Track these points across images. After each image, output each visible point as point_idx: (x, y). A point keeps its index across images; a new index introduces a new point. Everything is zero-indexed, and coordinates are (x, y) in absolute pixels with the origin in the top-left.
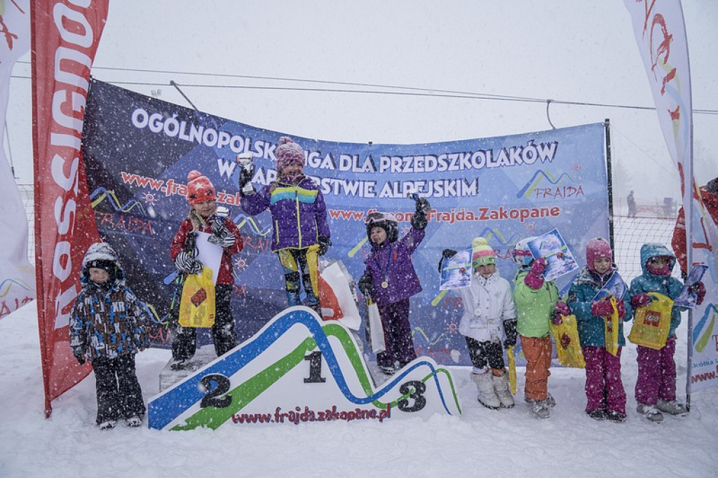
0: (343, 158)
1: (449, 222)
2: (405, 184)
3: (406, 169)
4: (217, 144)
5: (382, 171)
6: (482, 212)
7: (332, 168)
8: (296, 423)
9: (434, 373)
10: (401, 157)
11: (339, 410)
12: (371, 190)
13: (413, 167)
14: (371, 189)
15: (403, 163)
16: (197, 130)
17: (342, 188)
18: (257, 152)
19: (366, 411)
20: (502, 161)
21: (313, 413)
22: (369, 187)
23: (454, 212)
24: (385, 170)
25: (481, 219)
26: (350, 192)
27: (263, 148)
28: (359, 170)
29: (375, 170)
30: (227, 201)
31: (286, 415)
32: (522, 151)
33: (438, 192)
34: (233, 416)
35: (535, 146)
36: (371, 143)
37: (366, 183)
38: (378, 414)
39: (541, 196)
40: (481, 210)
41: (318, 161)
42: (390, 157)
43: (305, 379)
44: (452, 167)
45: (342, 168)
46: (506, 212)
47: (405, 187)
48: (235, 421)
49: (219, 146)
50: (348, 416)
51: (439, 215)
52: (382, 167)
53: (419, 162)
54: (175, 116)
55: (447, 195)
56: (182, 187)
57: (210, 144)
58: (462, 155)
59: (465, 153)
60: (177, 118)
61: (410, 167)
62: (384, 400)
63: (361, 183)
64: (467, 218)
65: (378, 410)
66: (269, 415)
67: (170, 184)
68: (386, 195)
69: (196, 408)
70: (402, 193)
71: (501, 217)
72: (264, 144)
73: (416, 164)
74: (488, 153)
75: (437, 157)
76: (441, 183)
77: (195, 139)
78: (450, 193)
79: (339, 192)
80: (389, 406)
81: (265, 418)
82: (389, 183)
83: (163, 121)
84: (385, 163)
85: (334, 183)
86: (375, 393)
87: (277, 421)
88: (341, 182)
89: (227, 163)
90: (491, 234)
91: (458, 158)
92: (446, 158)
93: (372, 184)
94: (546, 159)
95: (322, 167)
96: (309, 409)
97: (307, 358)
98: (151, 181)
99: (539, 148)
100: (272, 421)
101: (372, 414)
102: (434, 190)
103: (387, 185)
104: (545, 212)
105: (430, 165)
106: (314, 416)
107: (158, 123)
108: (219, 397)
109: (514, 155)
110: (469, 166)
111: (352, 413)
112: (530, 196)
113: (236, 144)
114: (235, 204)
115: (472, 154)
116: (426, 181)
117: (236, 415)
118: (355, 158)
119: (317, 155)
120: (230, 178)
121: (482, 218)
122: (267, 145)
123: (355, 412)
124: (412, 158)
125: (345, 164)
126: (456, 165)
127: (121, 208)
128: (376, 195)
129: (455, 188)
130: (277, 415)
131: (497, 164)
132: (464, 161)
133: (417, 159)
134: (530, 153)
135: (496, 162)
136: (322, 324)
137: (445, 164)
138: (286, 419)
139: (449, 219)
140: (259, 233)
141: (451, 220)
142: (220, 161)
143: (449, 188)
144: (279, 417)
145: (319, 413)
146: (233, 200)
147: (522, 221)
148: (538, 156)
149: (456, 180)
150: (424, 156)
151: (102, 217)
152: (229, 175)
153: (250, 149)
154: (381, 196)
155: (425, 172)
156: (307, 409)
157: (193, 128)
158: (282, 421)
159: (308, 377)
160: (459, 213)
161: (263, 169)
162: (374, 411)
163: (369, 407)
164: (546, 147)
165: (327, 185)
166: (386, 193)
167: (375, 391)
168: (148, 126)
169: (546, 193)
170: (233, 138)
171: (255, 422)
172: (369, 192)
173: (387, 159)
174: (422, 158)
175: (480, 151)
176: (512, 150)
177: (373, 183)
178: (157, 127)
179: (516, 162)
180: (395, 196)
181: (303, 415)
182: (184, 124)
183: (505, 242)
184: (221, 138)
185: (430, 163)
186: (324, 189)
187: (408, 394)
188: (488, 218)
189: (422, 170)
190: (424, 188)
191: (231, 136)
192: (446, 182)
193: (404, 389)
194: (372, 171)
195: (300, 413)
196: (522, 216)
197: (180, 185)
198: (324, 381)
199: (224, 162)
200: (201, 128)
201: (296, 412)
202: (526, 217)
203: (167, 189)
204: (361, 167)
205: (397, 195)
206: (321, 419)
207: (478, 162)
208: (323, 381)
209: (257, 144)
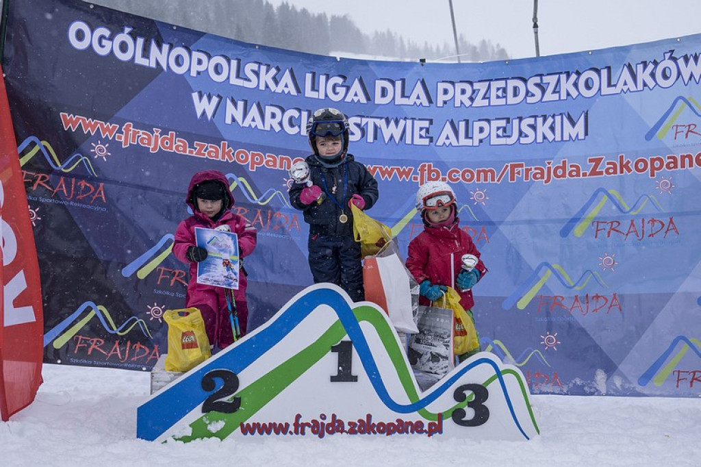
0: (380, 84)
1: (544, 180)
2: (477, 125)
3: (479, 102)
4: (189, 70)
5: (440, 104)
6: (594, 163)
7: (363, 100)
8: (321, 436)
9: (499, 374)
10: (471, 83)
11: (375, 421)
12: (423, 133)
13: (489, 98)
14: (424, 130)
15: (474, 91)
16: (161, 50)
17: (379, 130)
18: (249, 80)
19: (410, 423)
20: (625, 84)
21: (341, 423)
22: (421, 129)
23: (550, 165)
24: (445, 102)
25: (589, 175)
26: (392, 137)
27: (257, 73)
28: (405, 101)
29: (430, 101)
30: (209, 154)
31: (308, 425)
32: (656, 67)
33: (526, 136)
34: (242, 425)
35: (675, 60)
36: (423, 61)
37: (415, 121)
38: (426, 428)
39: (681, 136)
40: (591, 161)
41: (342, 91)
42: (453, 83)
43: (332, 377)
44: (549, 96)
45: (379, 100)
46: (628, 162)
47: (476, 130)
48: (244, 432)
49: (193, 73)
50: (387, 429)
51: (528, 170)
52: (441, 98)
53: (498, 89)
54: (127, 30)
55: (540, 139)
56: (143, 133)
57: (180, 71)
58: (563, 77)
59: (568, 75)
60: (130, 34)
61: (484, 98)
62: (433, 408)
63: (409, 122)
64: (570, 174)
65: (426, 422)
66: (287, 425)
67: (127, 130)
68: (447, 142)
69: (196, 413)
70: (472, 138)
71: (622, 172)
72: (259, 67)
73: (493, 93)
74: (604, 73)
75: (525, 81)
76: (531, 121)
77: (158, 63)
78: (545, 137)
79: (375, 138)
80: (440, 417)
81: (281, 429)
82: (452, 123)
83: (111, 38)
84: (446, 92)
85: (367, 123)
86: (420, 399)
87: (296, 432)
88: (378, 122)
89: (205, 98)
90: (606, 198)
91: (559, 80)
92: (539, 81)
93: (426, 124)
94: (690, 79)
95: (348, 99)
96: (337, 419)
97: (334, 349)
98: (101, 125)
99: (681, 62)
100: (291, 433)
101: (417, 428)
102: (521, 133)
103: (448, 125)
104: (687, 160)
105: (515, 95)
106: (343, 427)
107: (104, 42)
108: (225, 399)
109: (644, 75)
110: (574, 93)
111: (392, 424)
112: (665, 136)
113: (218, 68)
114: (220, 158)
115: (578, 74)
116: (508, 120)
117: (245, 423)
118: (398, 84)
119: (340, 81)
120: (211, 119)
121: (594, 173)
122: (263, 68)
123: (396, 424)
124: (488, 83)
125: (384, 92)
126: (554, 92)
127: (60, 167)
128: (431, 140)
129: (552, 128)
130: (296, 424)
131: (617, 90)
132: (567, 85)
133: (495, 85)
134: (667, 70)
135: (615, 86)
136: (353, 305)
137: (537, 91)
138: (308, 430)
139: (542, 177)
140: (257, 201)
141: (546, 179)
142: (195, 96)
143: (543, 129)
144: (300, 428)
145: (350, 424)
146: (217, 152)
147: (653, 175)
148: (679, 74)
149: (553, 117)
150: (506, 79)
151: (35, 180)
152: (209, 115)
153: (238, 76)
154: (440, 143)
155: (506, 104)
156: (334, 416)
157: (154, 47)
158: (303, 433)
159: (335, 374)
160: (558, 168)
161: (259, 106)
162: (420, 424)
163: (414, 417)
164: (692, 60)
165: (357, 128)
166: (447, 138)
167: (422, 396)
168: (91, 46)
169: (688, 131)
170: (212, 60)
171: (269, 433)
172: (421, 137)
173: (449, 86)
174: (502, 84)
175: (591, 69)
176: (640, 67)
177: (428, 122)
178: (102, 46)
179: (645, 85)
180: (460, 144)
181: (328, 424)
182: (140, 41)
183: (628, 209)
184: (195, 61)
185: (515, 89)
186: (353, 134)
187: (466, 402)
188: (601, 173)
189: (502, 101)
190: (505, 130)
191: (210, 57)
192: (540, 120)
193: (459, 395)
194: (426, 103)
195: (326, 422)
196: (653, 169)
197: (141, 132)
198: (356, 381)
199: (201, 97)
200: (166, 47)
201: (320, 421)
202: (658, 169)
203: (123, 137)
204: (408, 97)
205: (463, 141)
206: (352, 432)
207: (588, 87)
208: (355, 379)
209: (249, 68)
